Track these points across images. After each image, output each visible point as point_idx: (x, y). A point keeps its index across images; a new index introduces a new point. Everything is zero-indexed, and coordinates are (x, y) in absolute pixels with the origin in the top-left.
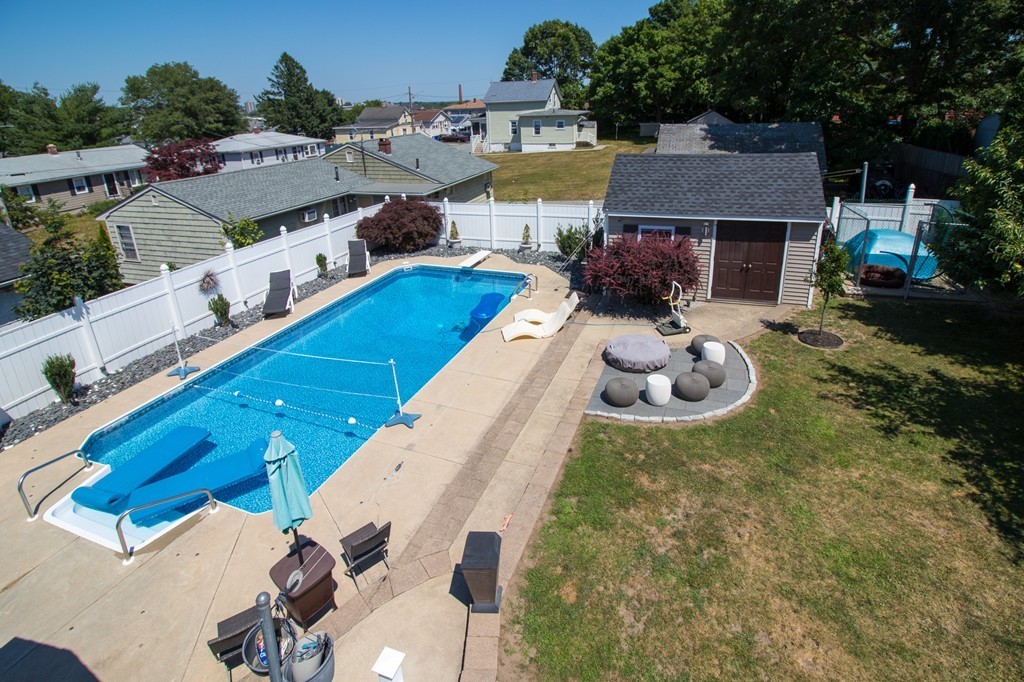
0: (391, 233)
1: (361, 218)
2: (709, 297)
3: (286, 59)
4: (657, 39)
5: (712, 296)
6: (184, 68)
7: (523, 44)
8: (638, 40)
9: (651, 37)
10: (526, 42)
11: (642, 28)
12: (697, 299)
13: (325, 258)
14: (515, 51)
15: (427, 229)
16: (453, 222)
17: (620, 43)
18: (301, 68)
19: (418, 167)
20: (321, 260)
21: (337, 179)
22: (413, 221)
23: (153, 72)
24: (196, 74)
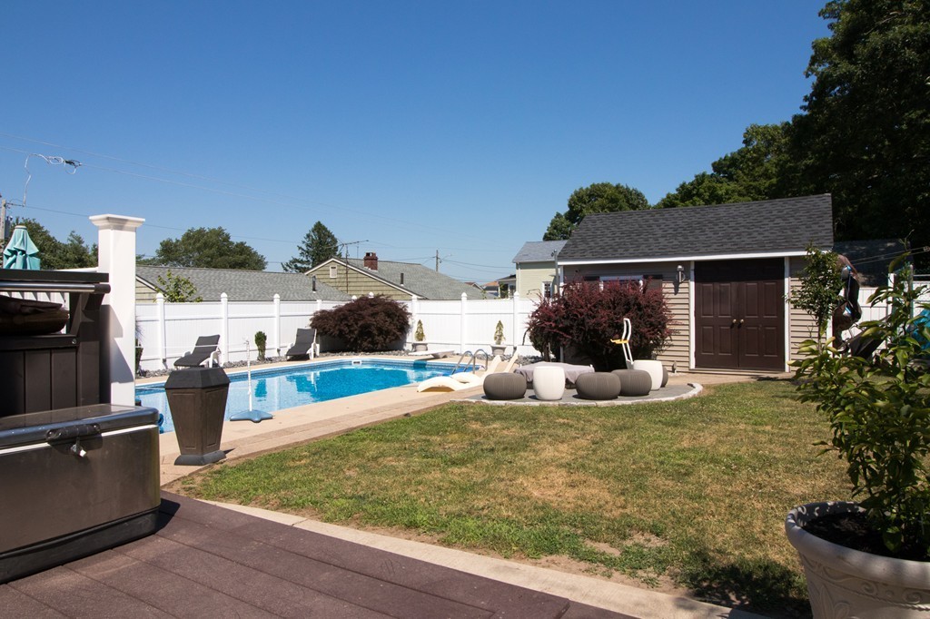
0: (347, 325)
1: (319, 310)
2: (693, 366)
3: (319, 228)
4: (720, 193)
5: (696, 366)
6: (219, 233)
7: (568, 209)
8: (699, 195)
9: (712, 190)
10: (570, 206)
11: (703, 182)
12: (678, 369)
13: (265, 338)
14: (558, 215)
15: (388, 326)
16: (420, 322)
17: (677, 199)
18: (332, 237)
19: (402, 283)
20: (261, 339)
21: (314, 290)
22: (374, 315)
23: (188, 236)
24: (228, 237)
